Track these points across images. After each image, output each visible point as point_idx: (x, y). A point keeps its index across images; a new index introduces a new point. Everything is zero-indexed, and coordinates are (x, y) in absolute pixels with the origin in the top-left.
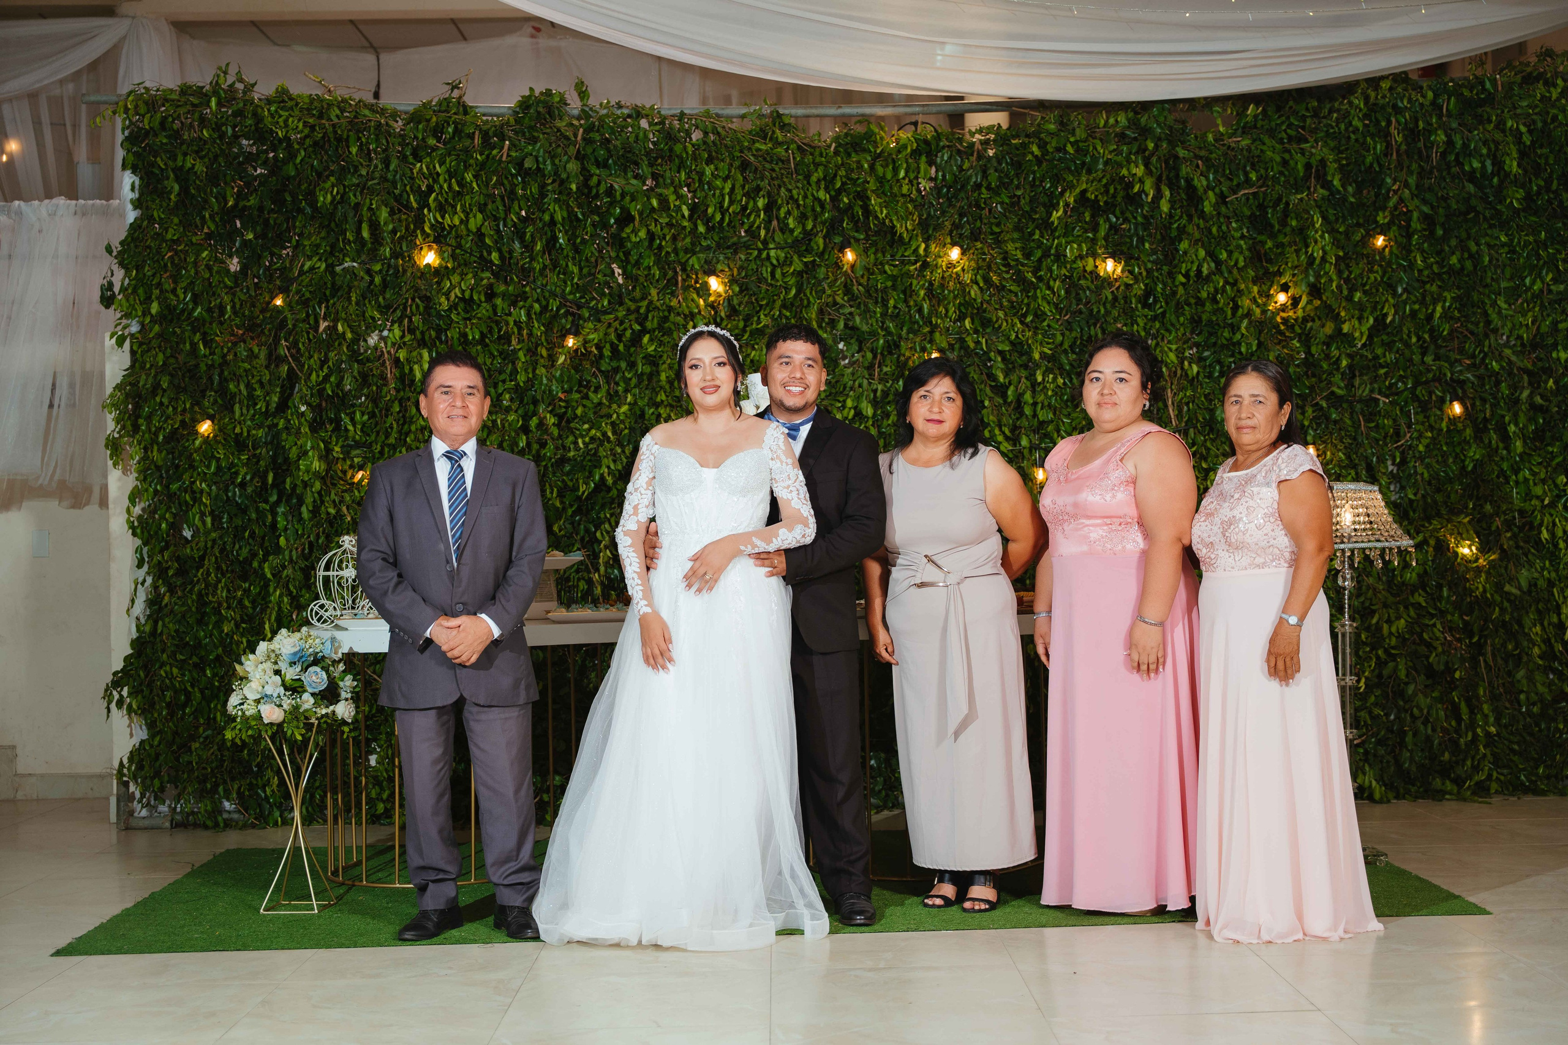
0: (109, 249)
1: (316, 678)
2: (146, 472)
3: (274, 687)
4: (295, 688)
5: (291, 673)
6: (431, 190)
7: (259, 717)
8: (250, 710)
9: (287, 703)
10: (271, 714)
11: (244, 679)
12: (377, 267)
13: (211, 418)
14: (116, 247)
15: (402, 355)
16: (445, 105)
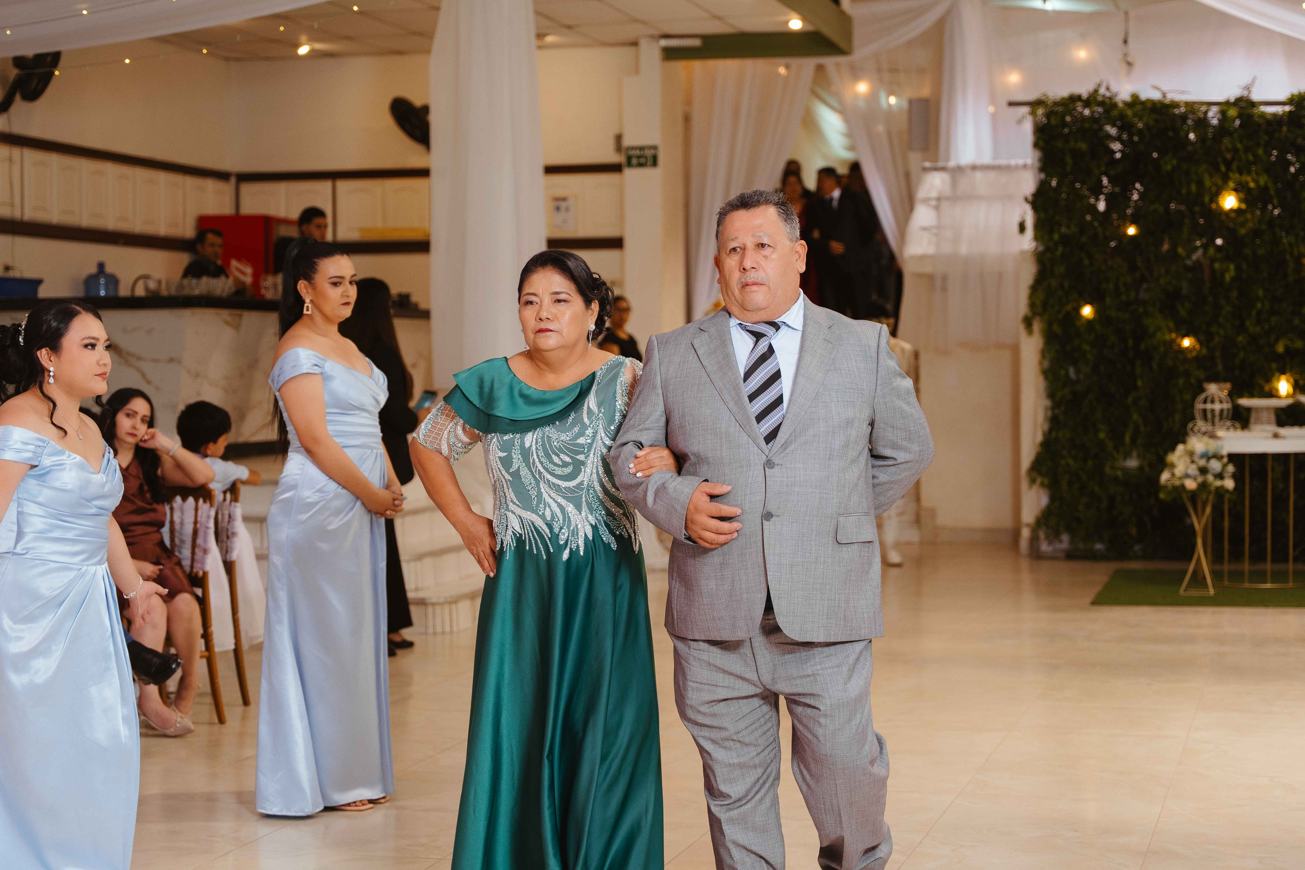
0: (1026, 199)
1: (1215, 465)
2: (1050, 338)
3: (1193, 470)
4: (1203, 471)
5: (1202, 462)
6: (1233, 159)
7: (1183, 486)
8: (1177, 483)
9: (1200, 479)
10: (1191, 485)
11: (1173, 466)
12: (1197, 209)
13: (1091, 303)
14: (1030, 198)
15: (1217, 266)
16: (1239, 100)
